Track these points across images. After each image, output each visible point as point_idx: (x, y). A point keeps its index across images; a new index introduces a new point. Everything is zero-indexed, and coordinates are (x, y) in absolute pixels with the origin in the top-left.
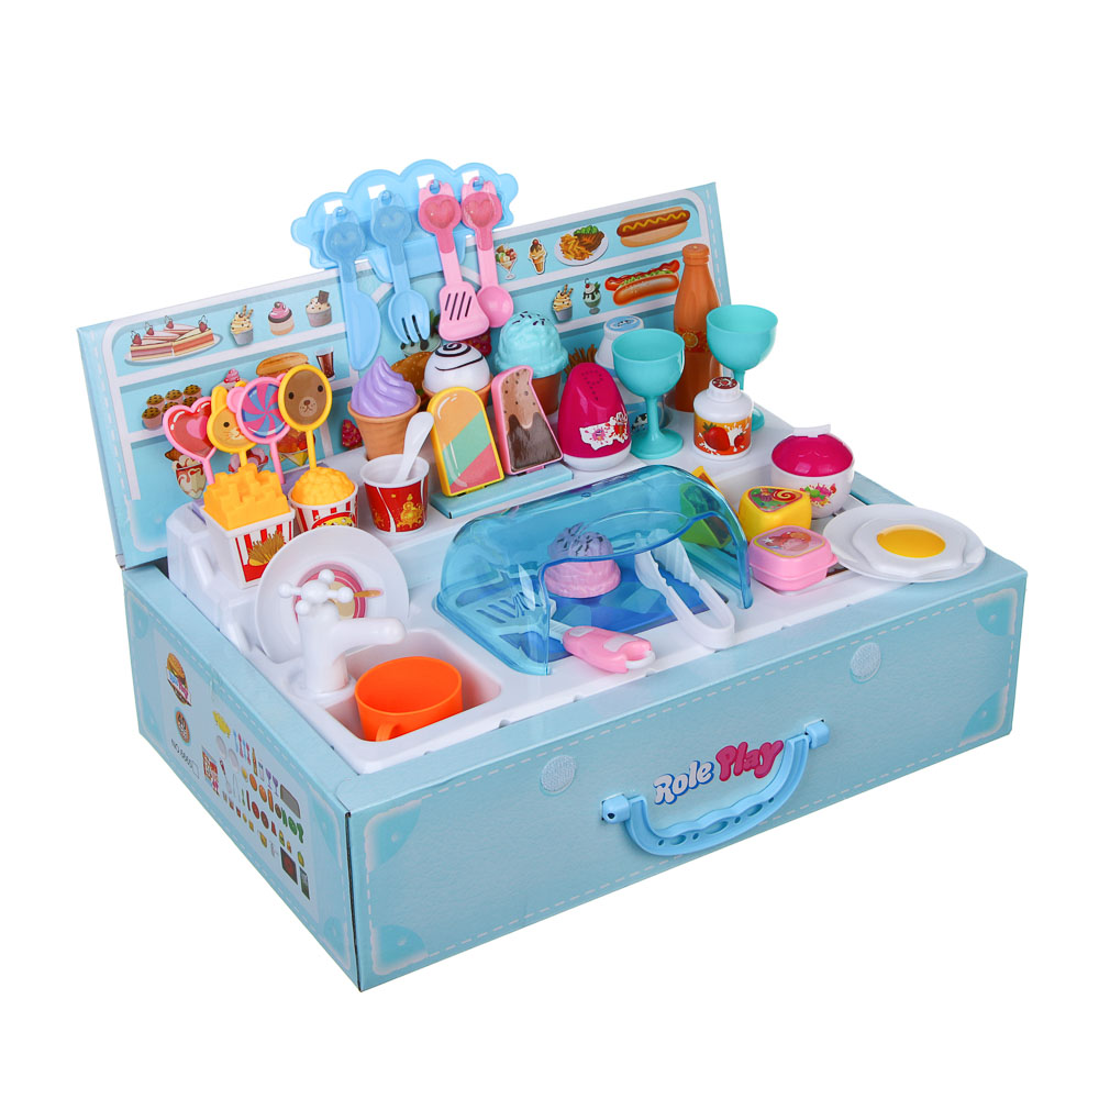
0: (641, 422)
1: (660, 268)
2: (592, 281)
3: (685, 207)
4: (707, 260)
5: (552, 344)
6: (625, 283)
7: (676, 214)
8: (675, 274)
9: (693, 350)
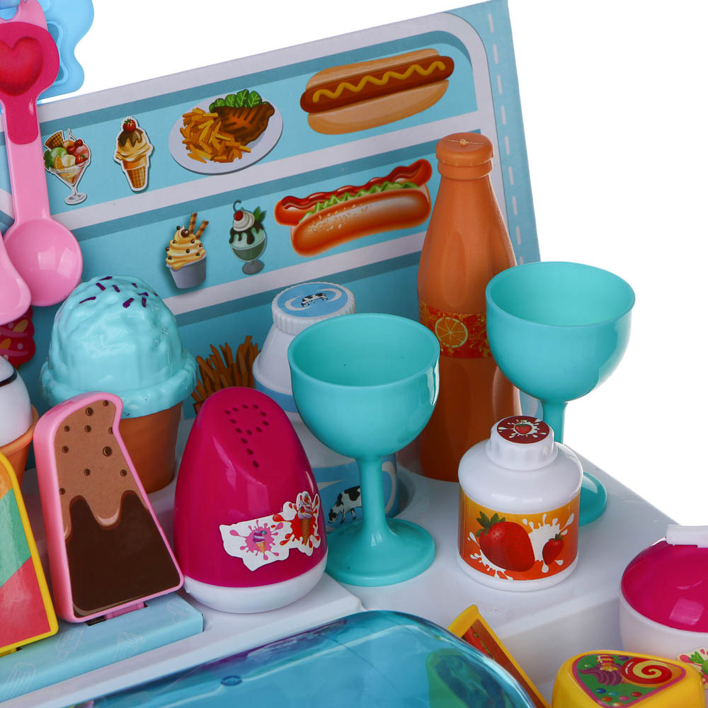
0: (348, 502)
1: (391, 178)
2: (249, 205)
3: (444, 50)
4: (486, 167)
5: (163, 347)
6: (317, 209)
7: (425, 63)
8: (422, 189)
9: (457, 353)
